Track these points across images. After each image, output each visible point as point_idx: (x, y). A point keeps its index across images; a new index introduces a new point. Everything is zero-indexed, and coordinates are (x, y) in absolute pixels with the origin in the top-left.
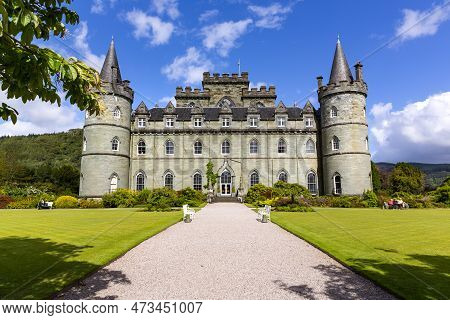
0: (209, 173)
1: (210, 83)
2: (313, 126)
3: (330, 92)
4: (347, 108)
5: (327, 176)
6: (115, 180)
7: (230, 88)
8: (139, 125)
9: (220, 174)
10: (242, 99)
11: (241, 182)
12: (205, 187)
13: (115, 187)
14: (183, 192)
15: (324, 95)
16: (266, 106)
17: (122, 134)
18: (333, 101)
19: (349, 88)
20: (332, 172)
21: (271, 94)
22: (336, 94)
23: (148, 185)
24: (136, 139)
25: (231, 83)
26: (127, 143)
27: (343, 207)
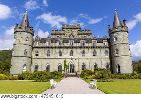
0: (65, 65)
1: (65, 28)
2: (107, 45)
3: (113, 31)
4: (121, 37)
5: (114, 66)
6: (25, 68)
7: (73, 30)
8: (36, 44)
9: (69, 65)
10: (78, 35)
11: (78, 68)
12: (63, 70)
13: (25, 70)
14: (53, 73)
15: (111, 33)
16: (88, 37)
17: (29, 48)
18: (115, 34)
19: (121, 29)
20: (116, 64)
21: (89, 32)
22: (116, 32)
23: (39, 70)
24: (34, 50)
25: (73, 28)
26: (31, 52)
27: (124, 79)
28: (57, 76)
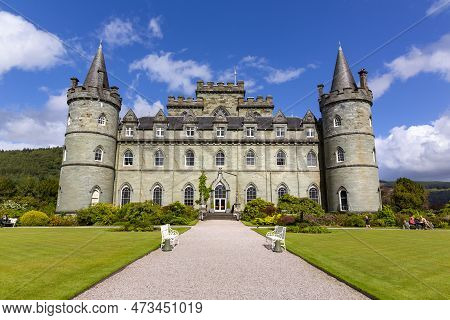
0: (203, 188)
2: (315, 137)
3: (332, 100)
4: (353, 116)
5: (331, 191)
6: (96, 194)
7: (225, 96)
8: (127, 133)
10: (238, 109)
11: (236, 197)
12: (198, 202)
13: (97, 201)
14: (172, 208)
15: (326, 104)
16: (263, 115)
17: (106, 142)
18: (336, 109)
19: (354, 95)
20: (337, 186)
22: (339, 102)
23: (134, 199)
24: (122, 149)
25: (226, 92)
26: (112, 154)
27: (356, 226)
28: (179, 215)
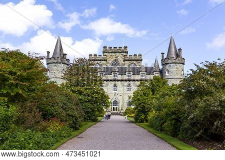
1: (107, 52)
3: (166, 62)
4: (174, 70)
7: (118, 54)
9: (112, 102)
11: (122, 106)
16: (137, 64)
18: (167, 67)
19: (175, 61)
21: (139, 58)
25: (118, 52)
